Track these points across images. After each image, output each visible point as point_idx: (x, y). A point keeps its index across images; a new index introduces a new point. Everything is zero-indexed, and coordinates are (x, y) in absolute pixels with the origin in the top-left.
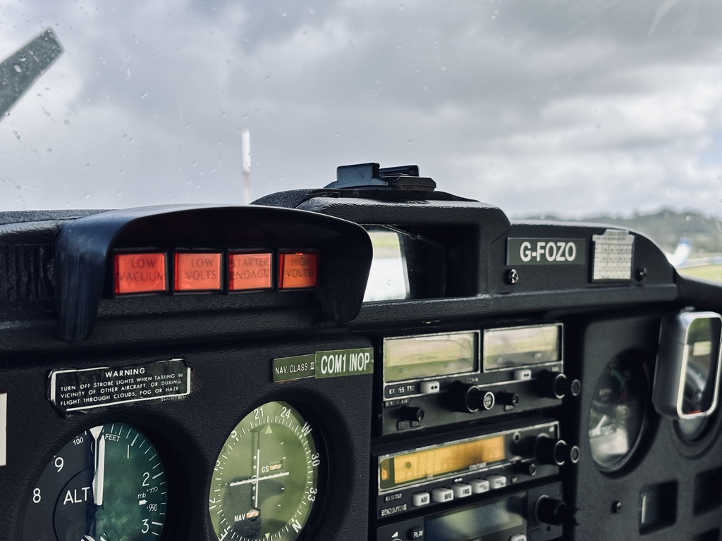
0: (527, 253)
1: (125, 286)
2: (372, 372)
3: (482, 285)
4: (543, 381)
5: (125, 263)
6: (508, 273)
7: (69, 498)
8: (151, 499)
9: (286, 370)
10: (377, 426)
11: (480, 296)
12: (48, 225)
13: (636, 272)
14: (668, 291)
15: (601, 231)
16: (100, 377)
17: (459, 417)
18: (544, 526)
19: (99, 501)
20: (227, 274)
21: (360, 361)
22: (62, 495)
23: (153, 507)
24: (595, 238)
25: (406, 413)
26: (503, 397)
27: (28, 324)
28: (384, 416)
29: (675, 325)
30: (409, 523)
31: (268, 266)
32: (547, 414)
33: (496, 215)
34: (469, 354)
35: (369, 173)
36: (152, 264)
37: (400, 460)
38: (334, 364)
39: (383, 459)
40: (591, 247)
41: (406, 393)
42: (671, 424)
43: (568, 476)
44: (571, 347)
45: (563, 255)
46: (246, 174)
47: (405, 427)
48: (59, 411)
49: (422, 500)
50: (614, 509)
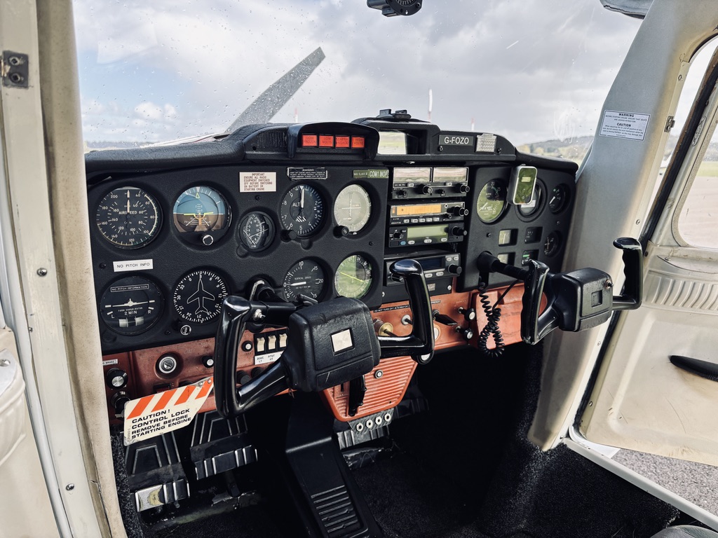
0: (446, 141)
1: (305, 144)
2: (388, 177)
3: (427, 151)
4: (457, 187)
5: (305, 138)
6: (439, 147)
7: (294, 205)
8: (318, 209)
9: (358, 174)
10: (390, 196)
11: (426, 155)
12: (285, 127)
13: (497, 150)
14: (512, 156)
15: (481, 134)
16: (301, 170)
17: (418, 196)
18: (455, 236)
19: (302, 207)
20: (335, 143)
21: (384, 174)
22: (292, 203)
23: (319, 211)
24: (478, 136)
25: (401, 193)
26: (439, 191)
27: (280, 153)
28: (393, 193)
29: (515, 170)
30: (401, 228)
31: (348, 141)
32: (458, 199)
33: (435, 128)
34: (428, 176)
35: (388, 112)
36: (312, 138)
37: (400, 208)
38: (374, 174)
39: (392, 207)
40: (476, 140)
41: (402, 186)
42: (516, 208)
43: (467, 221)
44: (472, 176)
45: (463, 142)
46: (429, 113)
47: (401, 197)
48: (290, 179)
49: (406, 221)
50: (487, 236)
